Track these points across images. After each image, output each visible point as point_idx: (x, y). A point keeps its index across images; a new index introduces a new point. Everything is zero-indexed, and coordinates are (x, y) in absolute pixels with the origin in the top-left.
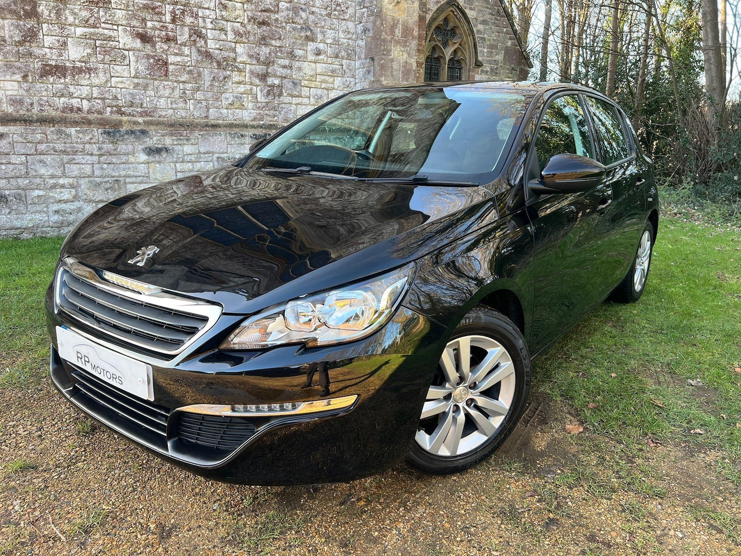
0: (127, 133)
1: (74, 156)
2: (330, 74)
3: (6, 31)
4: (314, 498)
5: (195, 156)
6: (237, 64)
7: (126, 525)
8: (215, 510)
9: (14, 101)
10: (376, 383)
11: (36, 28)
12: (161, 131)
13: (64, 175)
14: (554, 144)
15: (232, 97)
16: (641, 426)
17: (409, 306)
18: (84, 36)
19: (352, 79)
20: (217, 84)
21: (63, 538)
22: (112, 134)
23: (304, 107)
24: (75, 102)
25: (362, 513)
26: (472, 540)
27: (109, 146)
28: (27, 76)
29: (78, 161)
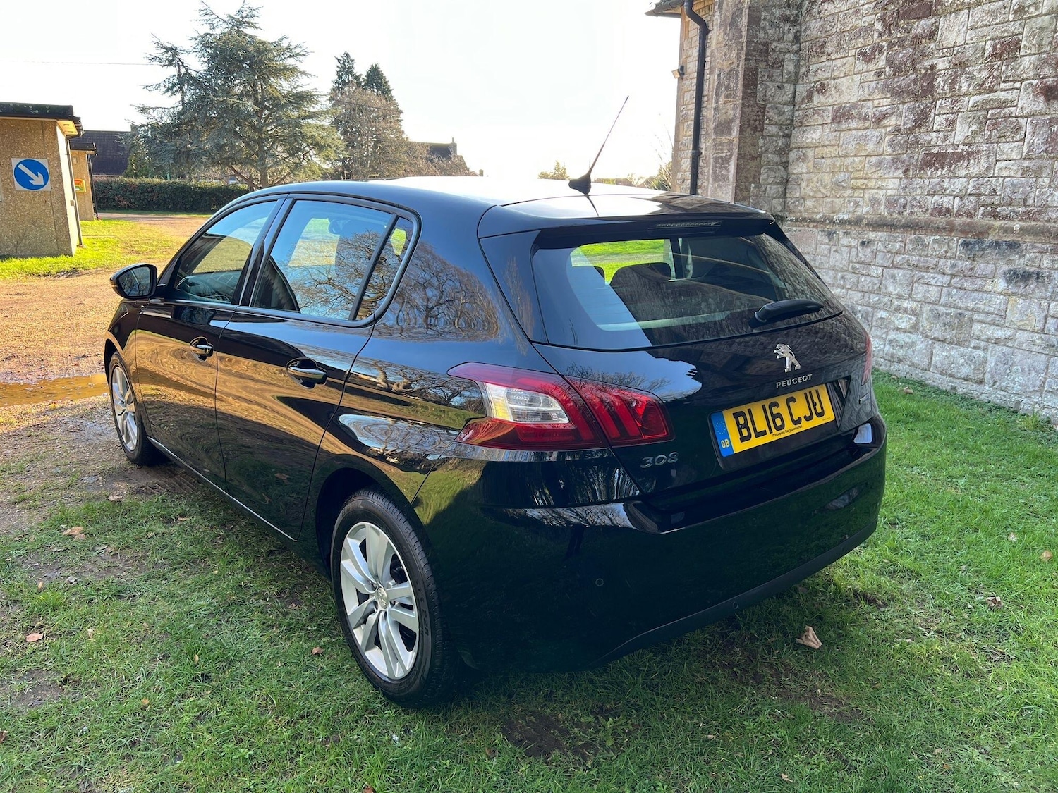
0: (991, 245)
1: (925, 274)
9: (892, 203)
11: (929, 108)
12: (1041, 245)
13: (910, 297)
18: (976, 107)
22: (970, 246)
24: (946, 202)
27: (964, 264)
28: (907, 170)
29: (926, 281)
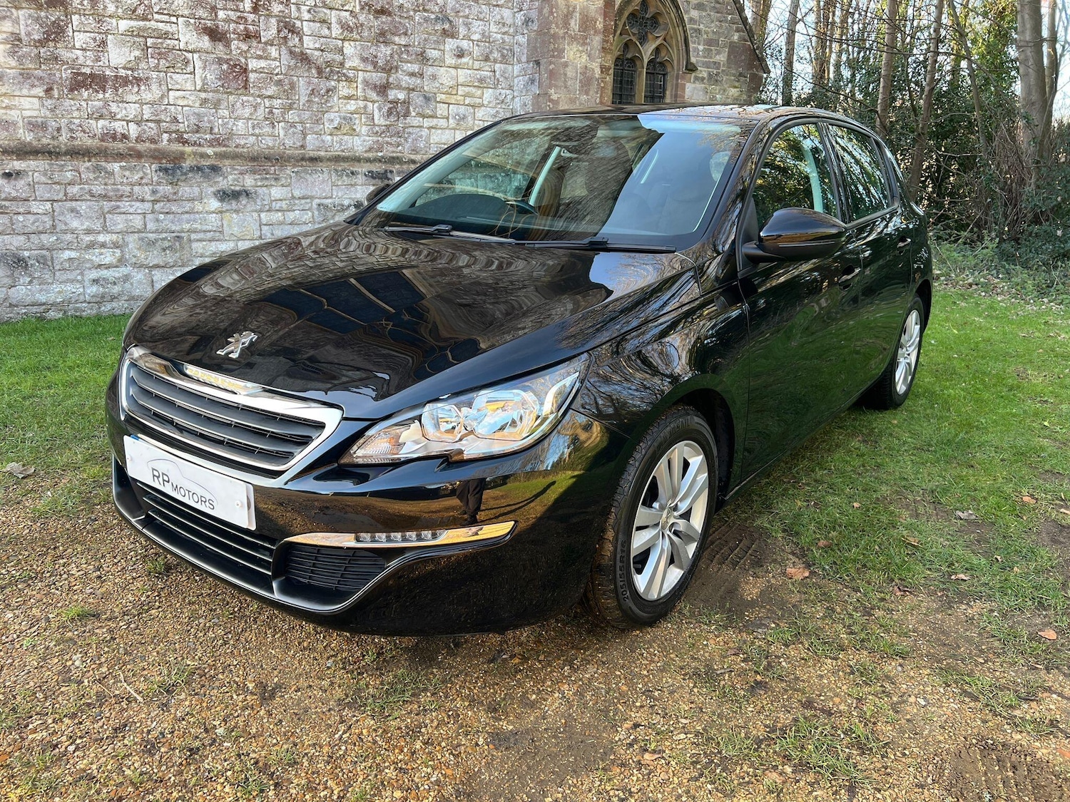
0: (192, 169)
1: (118, 203)
2: (476, 84)
3: (21, 27)
4: (455, 655)
5: (287, 202)
6: (345, 71)
7: (217, 683)
8: (329, 668)
9: (34, 126)
10: (537, 509)
11: (63, 21)
12: (239, 167)
13: (105, 229)
14: (790, 189)
15: (338, 119)
16: (886, 569)
17: (582, 410)
18: (131, 33)
19: (508, 92)
20: (317, 99)
21: (139, 698)
22: (170, 172)
23: (440, 131)
24: (119, 126)
25: (516, 672)
26: (656, 705)
27: (166, 189)
28: (51, 89)
29: (124, 210)
